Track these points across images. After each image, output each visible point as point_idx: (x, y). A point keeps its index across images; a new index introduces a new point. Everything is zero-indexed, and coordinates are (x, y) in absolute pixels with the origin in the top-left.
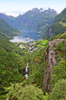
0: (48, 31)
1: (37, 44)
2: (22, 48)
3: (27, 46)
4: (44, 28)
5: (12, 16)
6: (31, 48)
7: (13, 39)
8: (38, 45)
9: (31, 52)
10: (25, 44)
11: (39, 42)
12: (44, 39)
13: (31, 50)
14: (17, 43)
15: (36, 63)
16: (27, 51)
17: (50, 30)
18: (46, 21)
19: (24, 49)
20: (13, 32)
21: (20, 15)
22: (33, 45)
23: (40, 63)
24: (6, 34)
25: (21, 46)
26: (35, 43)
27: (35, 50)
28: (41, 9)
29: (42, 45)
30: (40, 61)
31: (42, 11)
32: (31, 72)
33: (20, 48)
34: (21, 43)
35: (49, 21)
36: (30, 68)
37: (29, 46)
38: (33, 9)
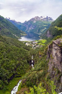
0: (46, 33)
1: (39, 42)
2: (28, 46)
3: (31, 44)
4: (43, 31)
5: (20, 23)
6: (34, 46)
7: (21, 38)
8: (39, 44)
9: (34, 49)
10: (29, 43)
11: (40, 41)
12: (43, 39)
13: (34, 47)
14: (24, 42)
15: (40, 56)
16: (31, 48)
17: (48, 32)
18: (45, 26)
19: (29, 46)
20: (21, 34)
21: (26, 21)
22: (35, 43)
23: (43, 56)
24: (16, 35)
25: (27, 44)
26: (37, 42)
27: (37, 47)
28: (41, 17)
29: (42, 43)
30: (43, 54)
31: (42, 18)
32: (36, 62)
33: (26, 46)
34: (27, 42)
35: (47, 26)
36: (35, 60)
37: (33, 44)
38: (35, 17)
